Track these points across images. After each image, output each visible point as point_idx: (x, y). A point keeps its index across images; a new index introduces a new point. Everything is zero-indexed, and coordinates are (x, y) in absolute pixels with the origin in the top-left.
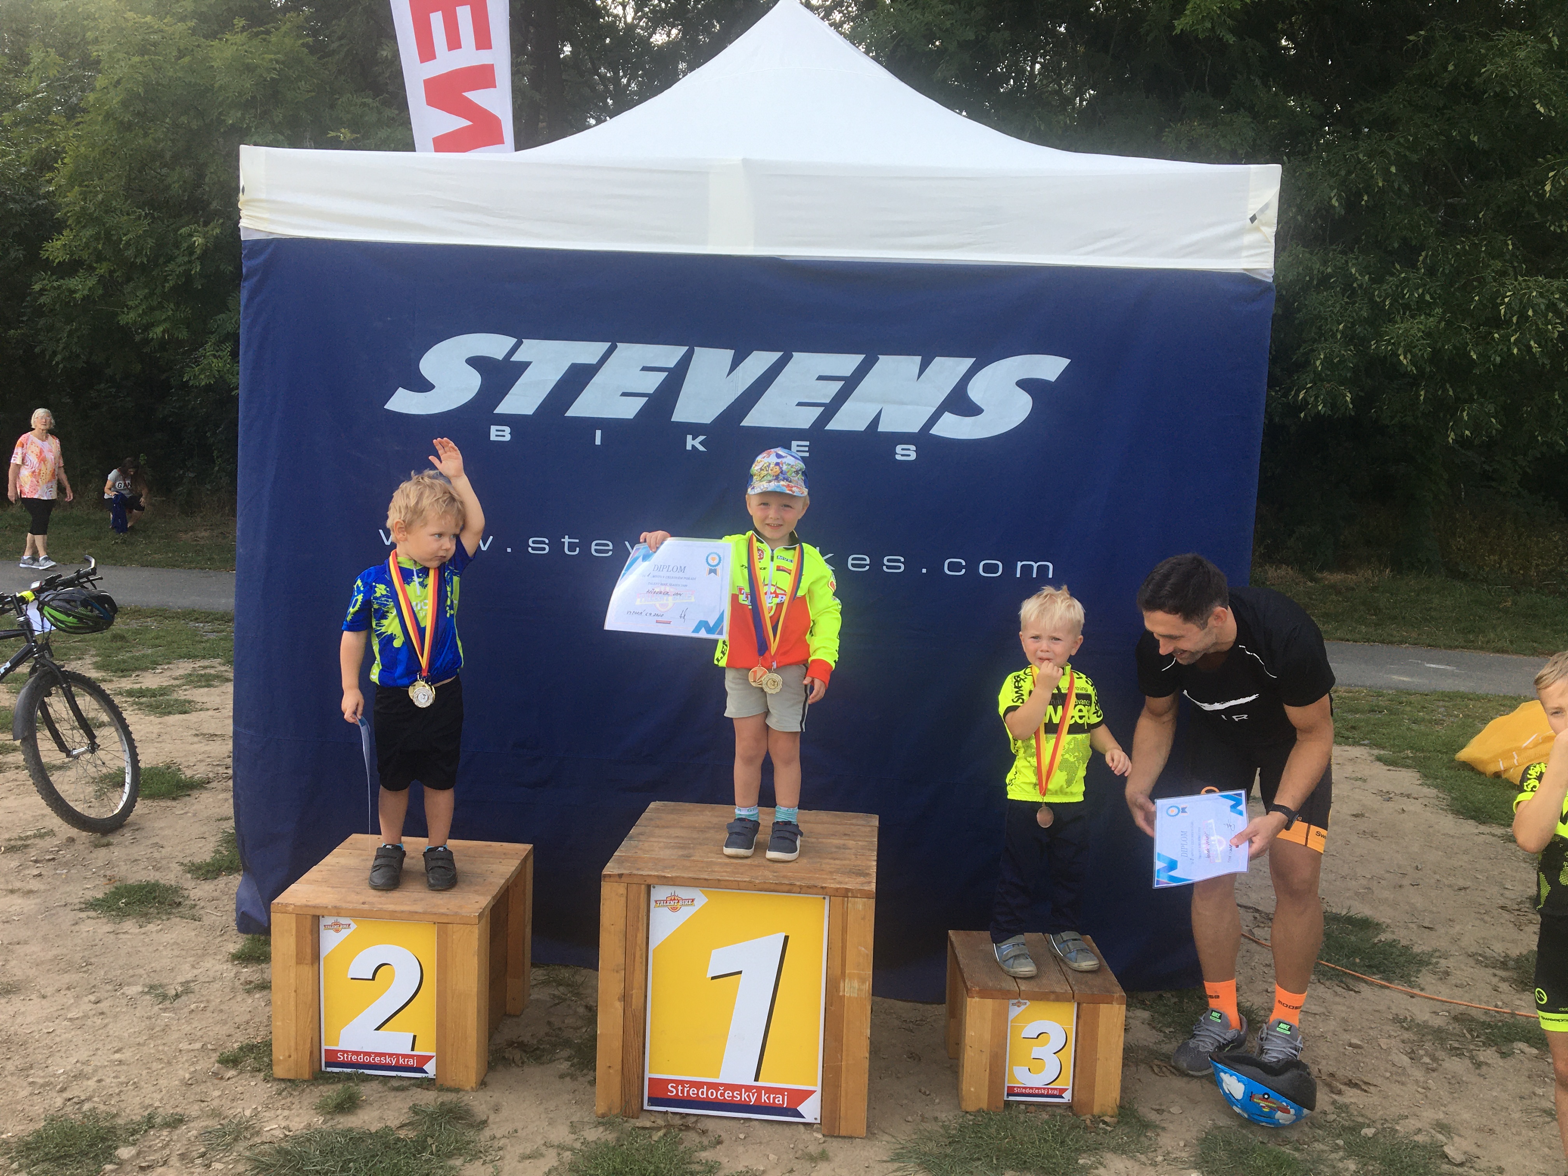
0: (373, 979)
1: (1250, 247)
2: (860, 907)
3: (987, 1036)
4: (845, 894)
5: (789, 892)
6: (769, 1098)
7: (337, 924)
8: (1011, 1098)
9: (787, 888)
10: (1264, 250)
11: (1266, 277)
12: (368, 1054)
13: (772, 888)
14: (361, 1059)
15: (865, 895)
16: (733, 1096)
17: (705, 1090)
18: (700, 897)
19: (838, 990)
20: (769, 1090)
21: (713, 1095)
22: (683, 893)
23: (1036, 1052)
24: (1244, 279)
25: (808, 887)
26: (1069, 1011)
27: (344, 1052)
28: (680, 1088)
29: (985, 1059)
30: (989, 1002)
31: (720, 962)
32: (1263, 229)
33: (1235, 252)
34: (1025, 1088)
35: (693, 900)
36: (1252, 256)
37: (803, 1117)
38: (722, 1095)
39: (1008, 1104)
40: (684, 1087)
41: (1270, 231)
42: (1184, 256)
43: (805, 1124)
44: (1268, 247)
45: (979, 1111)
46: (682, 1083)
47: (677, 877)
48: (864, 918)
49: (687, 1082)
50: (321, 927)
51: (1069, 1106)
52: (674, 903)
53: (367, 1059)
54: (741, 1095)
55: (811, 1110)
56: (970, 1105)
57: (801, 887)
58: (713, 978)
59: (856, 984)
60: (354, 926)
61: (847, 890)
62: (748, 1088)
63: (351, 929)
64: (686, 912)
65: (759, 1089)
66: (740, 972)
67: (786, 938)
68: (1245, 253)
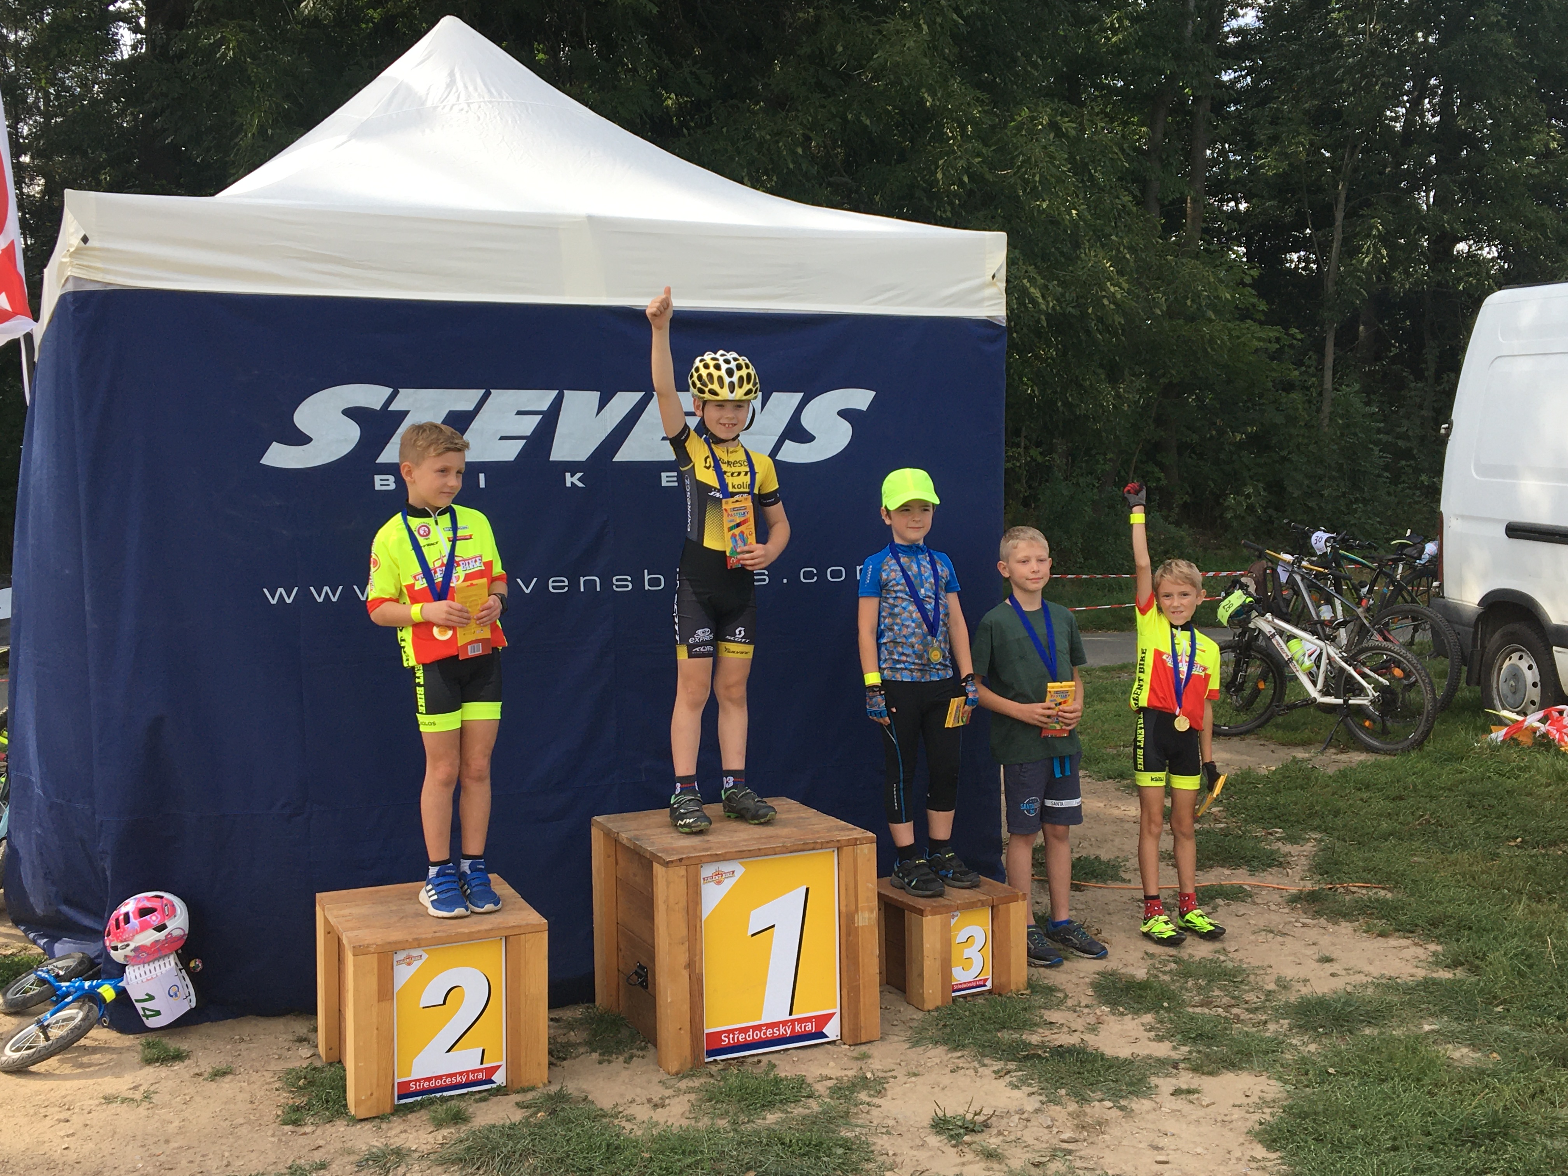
0: (444, 1003)
1: (990, 298)
2: (866, 851)
3: (938, 946)
4: (854, 843)
5: (813, 849)
6: (801, 1028)
7: (409, 957)
8: (954, 994)
9: (812, 846)
10: (996, 301)
11: (1000, 321)
12: (440, 1077)
13: (800, 847)
14: (433, 1084)
15: (869, 841)
16: (774, 1033)
17: (751, 1033)
18: (738, 869)
19: (854, 923)
20: (801, 1021)
21: (758, 1036)
22: (725, 867)
23: (967, 953)
24: (987, 324)
25: (828, 842)
26: (986, 915)
27: (416, 1081)
28: (731, 1036)
29: (938, 964)
30: (938, 917)
31: (757, 920)
32: (999, 284)
33: (979, 302)
34: (961, 984)
35: (733, 872)
36: (991, 305)
37: (826, 1037)
38: (765, 1034)
39: (954, 999)
40: (734, 1034)
41: (1003, 285)
42: (946, 305)
43: (829, 1043)
44: (1001, 298)
45: (937, 1009)
46: (732, 1031)
47: (726, 853)
48: (869, 860)
49: (736, 1030)
50: (395, 963)
51: (990, 992)
52: (718, 877)
53: (439, 1083)
54: (779, 1030)
55: (832, 1030)
56: (929, 1005)
57: (822, 843)
58: (753, 935)
59: (866, 915)
60: (425, 956)
61: (856, 839)
62: (784, 1023)
63: (423, 958)
64: (729, 883)
65: (793, 1022)
66: (773, 926)
67: (807, 890)
68: (987, 303)
